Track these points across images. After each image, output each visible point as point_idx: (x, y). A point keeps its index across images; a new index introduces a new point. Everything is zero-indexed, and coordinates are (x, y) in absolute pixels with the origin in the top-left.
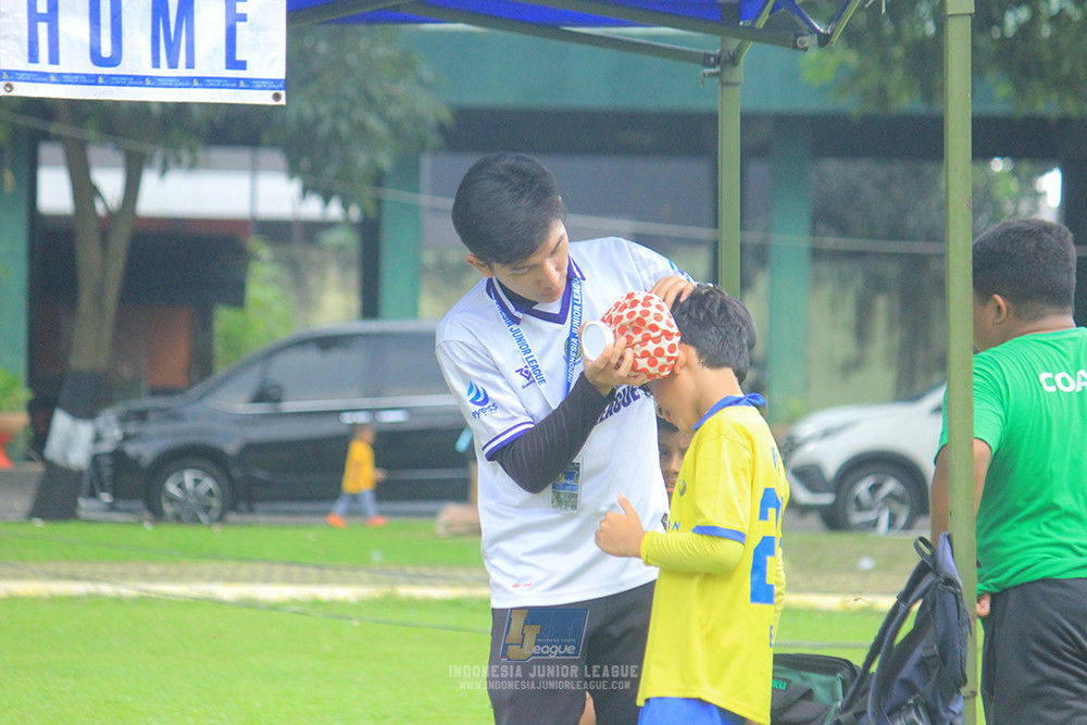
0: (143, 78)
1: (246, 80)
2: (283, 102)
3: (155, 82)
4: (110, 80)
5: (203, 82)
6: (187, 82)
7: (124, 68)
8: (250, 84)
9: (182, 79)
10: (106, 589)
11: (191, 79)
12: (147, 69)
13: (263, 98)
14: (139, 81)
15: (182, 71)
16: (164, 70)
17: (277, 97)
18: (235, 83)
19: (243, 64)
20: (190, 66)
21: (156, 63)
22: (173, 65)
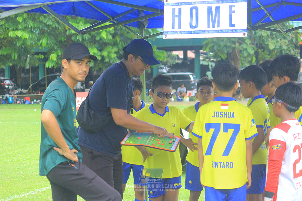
0: (205, 31)
1: (235, 30)
2: (246, 36)
3: (208, 32)
4: (195, 32)
5: (222, 31)
7: (199, 28)
8: (236, 31)
9: (216, 31)
11: (218, 31)
12: (206, 28)
13: (241, 35)
14: (203, 32)
15: (216, 28)
16: (211, 28)
17: (244, 34)
18: (232, 31)
19: (234, 26)
20: (218, 26)
21: (209, 27)
22: (214, 26)
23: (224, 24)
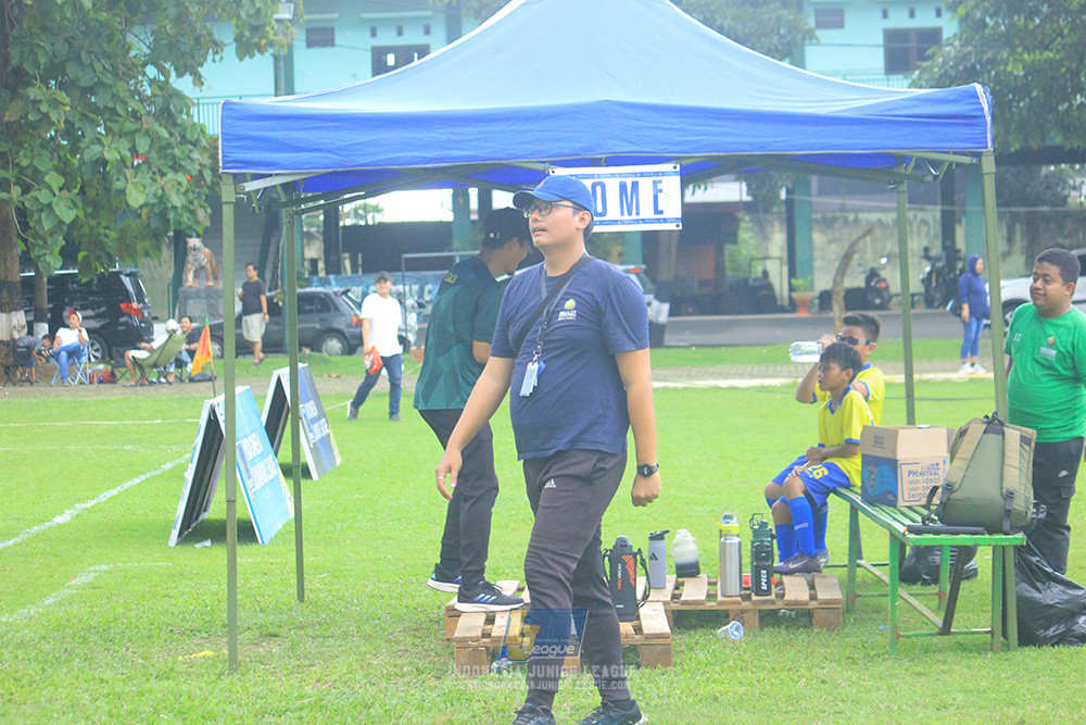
0: (617, 221)
1: (664, 219)
2: (680, 228)
3: (622, 222)
4: (601, 223)
5: (644, 221)
6: (637, 222)
7: (608, 217)
8: (665, 221)
9: (635, 221)
10: (670, 385)
11: (638, 220)
12: (617, 217)
13: (672, 227)
14: (615, 222)
15: (634, 217)
16: (626, 217)
17: (678, 226)
18: (659, 221)
19: (662, 212)
20: (638, 214)
21: (622, 214)
22: (630, 214)
23: (647, 211)
